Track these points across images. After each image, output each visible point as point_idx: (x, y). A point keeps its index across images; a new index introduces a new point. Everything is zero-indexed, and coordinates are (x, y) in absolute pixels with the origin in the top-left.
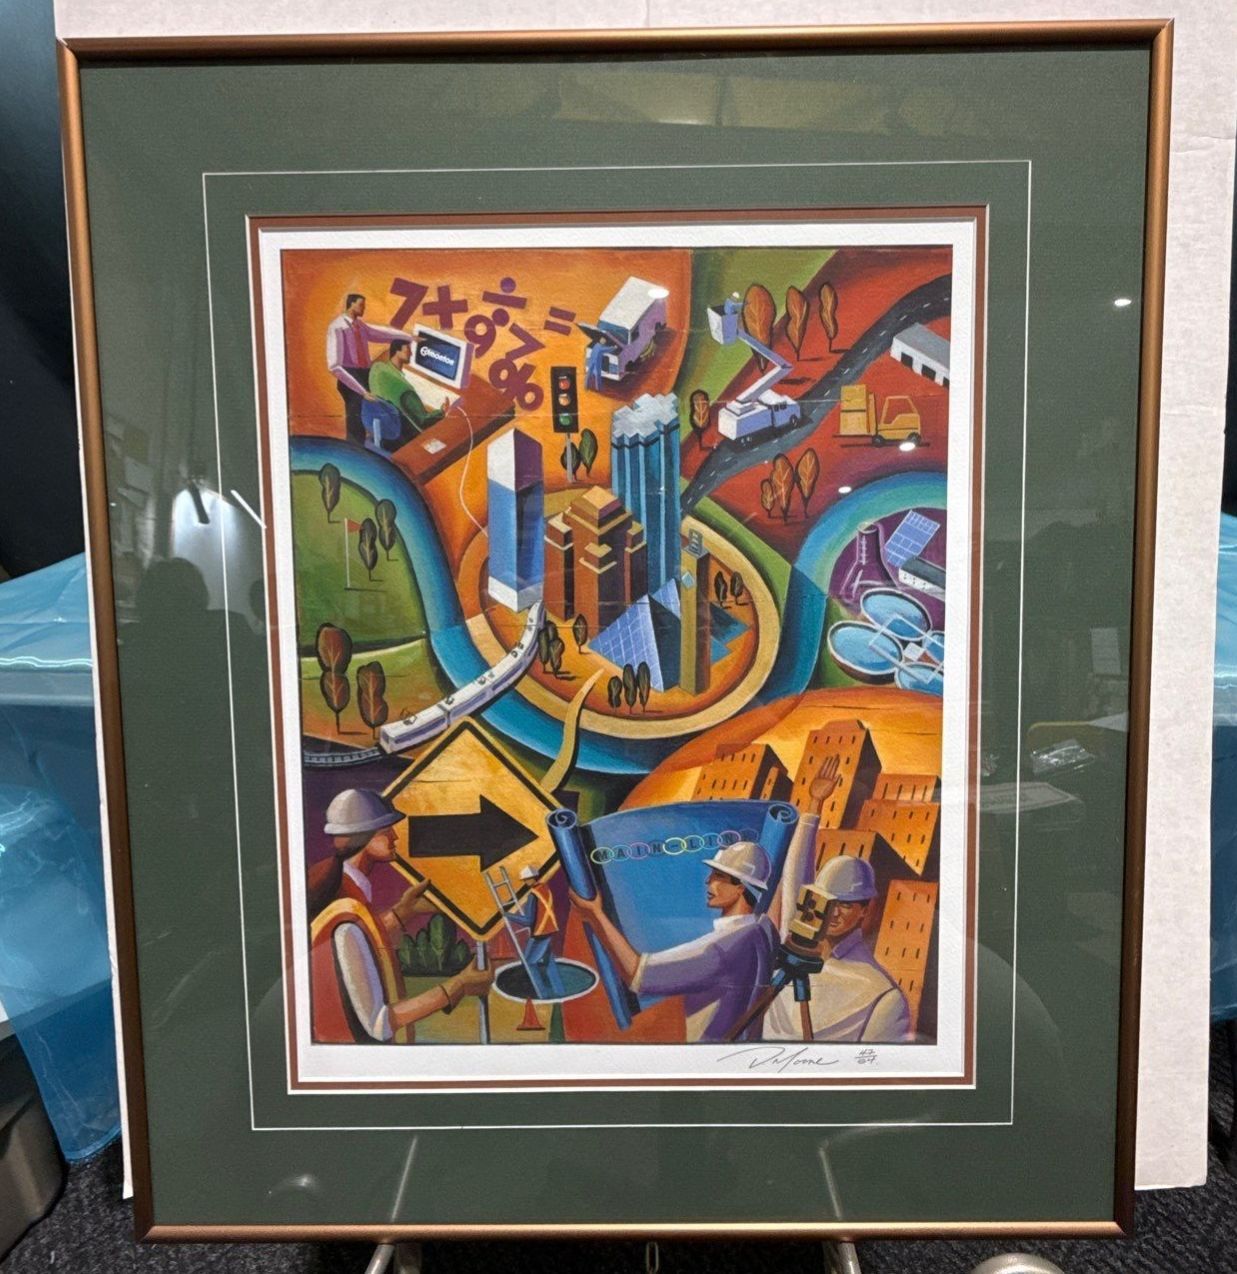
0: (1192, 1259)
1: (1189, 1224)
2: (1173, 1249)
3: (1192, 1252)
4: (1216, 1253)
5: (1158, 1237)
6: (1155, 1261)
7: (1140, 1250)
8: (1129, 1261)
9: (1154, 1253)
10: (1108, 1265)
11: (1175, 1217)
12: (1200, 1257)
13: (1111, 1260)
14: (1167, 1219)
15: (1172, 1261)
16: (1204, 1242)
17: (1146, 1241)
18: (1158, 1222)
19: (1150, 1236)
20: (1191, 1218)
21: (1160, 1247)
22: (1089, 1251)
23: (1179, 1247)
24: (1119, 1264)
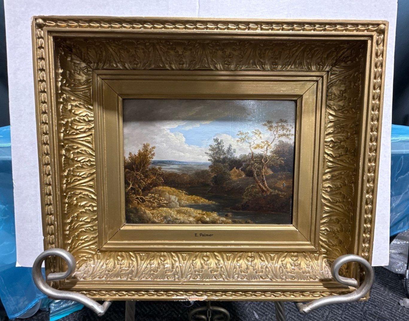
0: (359, 315)
1: (357, 307)
2: (354, 313)
3: (358, 313)
4: (365, 312)
5: (350, 311)
6: (350, 317)
7: (345, 315)
8: (343, 318)
9: (349, 315)
10: (337, 319)
11: (353, 306)
12: (361, 314)
13: (338, 318)
14: (352, 307)
15: (354, 316)
16: (362, 311)
17: (347, 312)
18: (349, 308)
19: (347, 311)
20: (357, 306)
21: (350, 313)
22: (332, 316)
23: (355, 313)
24: (340, 319)
